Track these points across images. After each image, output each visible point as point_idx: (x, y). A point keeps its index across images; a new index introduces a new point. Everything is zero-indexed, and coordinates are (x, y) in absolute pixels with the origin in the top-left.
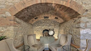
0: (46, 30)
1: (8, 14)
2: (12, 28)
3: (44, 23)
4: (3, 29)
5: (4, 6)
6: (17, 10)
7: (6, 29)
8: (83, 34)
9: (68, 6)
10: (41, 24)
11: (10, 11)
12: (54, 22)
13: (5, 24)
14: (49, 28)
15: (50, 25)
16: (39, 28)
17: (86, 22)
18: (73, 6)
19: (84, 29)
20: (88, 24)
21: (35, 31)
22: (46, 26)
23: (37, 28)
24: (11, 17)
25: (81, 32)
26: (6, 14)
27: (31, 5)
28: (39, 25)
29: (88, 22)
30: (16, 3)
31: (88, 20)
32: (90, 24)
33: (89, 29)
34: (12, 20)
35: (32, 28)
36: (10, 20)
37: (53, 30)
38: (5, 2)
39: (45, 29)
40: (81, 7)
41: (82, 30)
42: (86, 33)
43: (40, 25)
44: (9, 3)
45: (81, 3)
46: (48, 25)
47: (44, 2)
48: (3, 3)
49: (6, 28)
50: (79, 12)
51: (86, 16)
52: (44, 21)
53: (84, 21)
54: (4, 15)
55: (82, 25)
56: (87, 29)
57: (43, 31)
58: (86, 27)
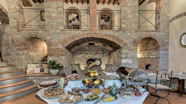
0: (91, 59)
1: (60, 46)
2: (63, 57)
3: (88, 50)
4: (56, 58)
5: (57, 40)
6: (68, 43)
7: (59, 59)
8: (124, 63)
9: (111, 40)
10: (84, 51)
11: (62, 44)
12: (102, 49)
13: (58, 54)
14: (96, 57)
15: (96, 53)
16: (82, 56)
17: (127, 54)
18: (115, 40)
19: (125, 59)
20: (128, 55)
21: (77, 61)
22: (91, 54)
23: (79, 57)
24: (62, 48)
25: (122, 61)
26: (58, 46)
27: (79, 39)
28: (81, 53)
29: (128, 53)
30: (67, 37)
31: (128, 52)
32: (130, 55)
33: (129, 59)
34: (64, 51)
35: (73, 57)
36: (62, 51)
37: (100, 60)
38: (58, 37)
39: (89, 58)
40: (122, 41)
41: (123, 60)
42: (126, 62)
43: (83, 53)
44: (61, 37)
45: (122, 38)
46: (94, 53)
47: (91, 37)
48: (56, 37)
49: (59, 57)
50: (120, 45)
51: (126, 49)
52: (88, 48)
53: (125, 53)
54: (57, 47)
55: (123, 56)
56: (128, 59)
57: (86, 61)
58: (126, 58)
